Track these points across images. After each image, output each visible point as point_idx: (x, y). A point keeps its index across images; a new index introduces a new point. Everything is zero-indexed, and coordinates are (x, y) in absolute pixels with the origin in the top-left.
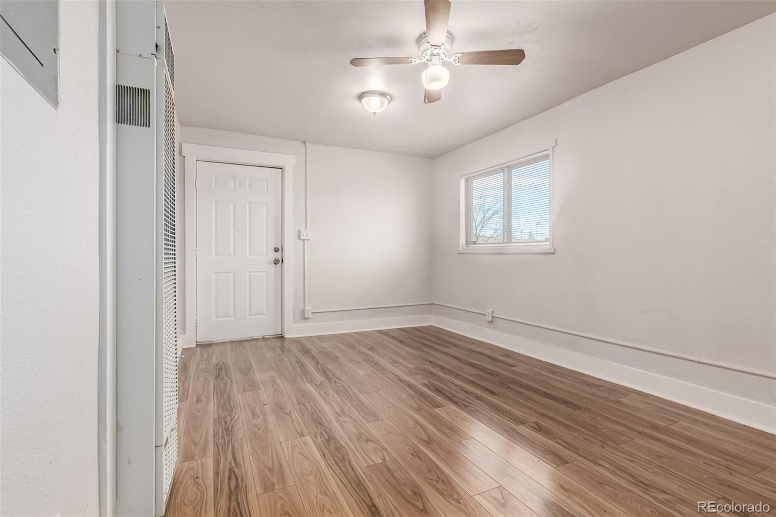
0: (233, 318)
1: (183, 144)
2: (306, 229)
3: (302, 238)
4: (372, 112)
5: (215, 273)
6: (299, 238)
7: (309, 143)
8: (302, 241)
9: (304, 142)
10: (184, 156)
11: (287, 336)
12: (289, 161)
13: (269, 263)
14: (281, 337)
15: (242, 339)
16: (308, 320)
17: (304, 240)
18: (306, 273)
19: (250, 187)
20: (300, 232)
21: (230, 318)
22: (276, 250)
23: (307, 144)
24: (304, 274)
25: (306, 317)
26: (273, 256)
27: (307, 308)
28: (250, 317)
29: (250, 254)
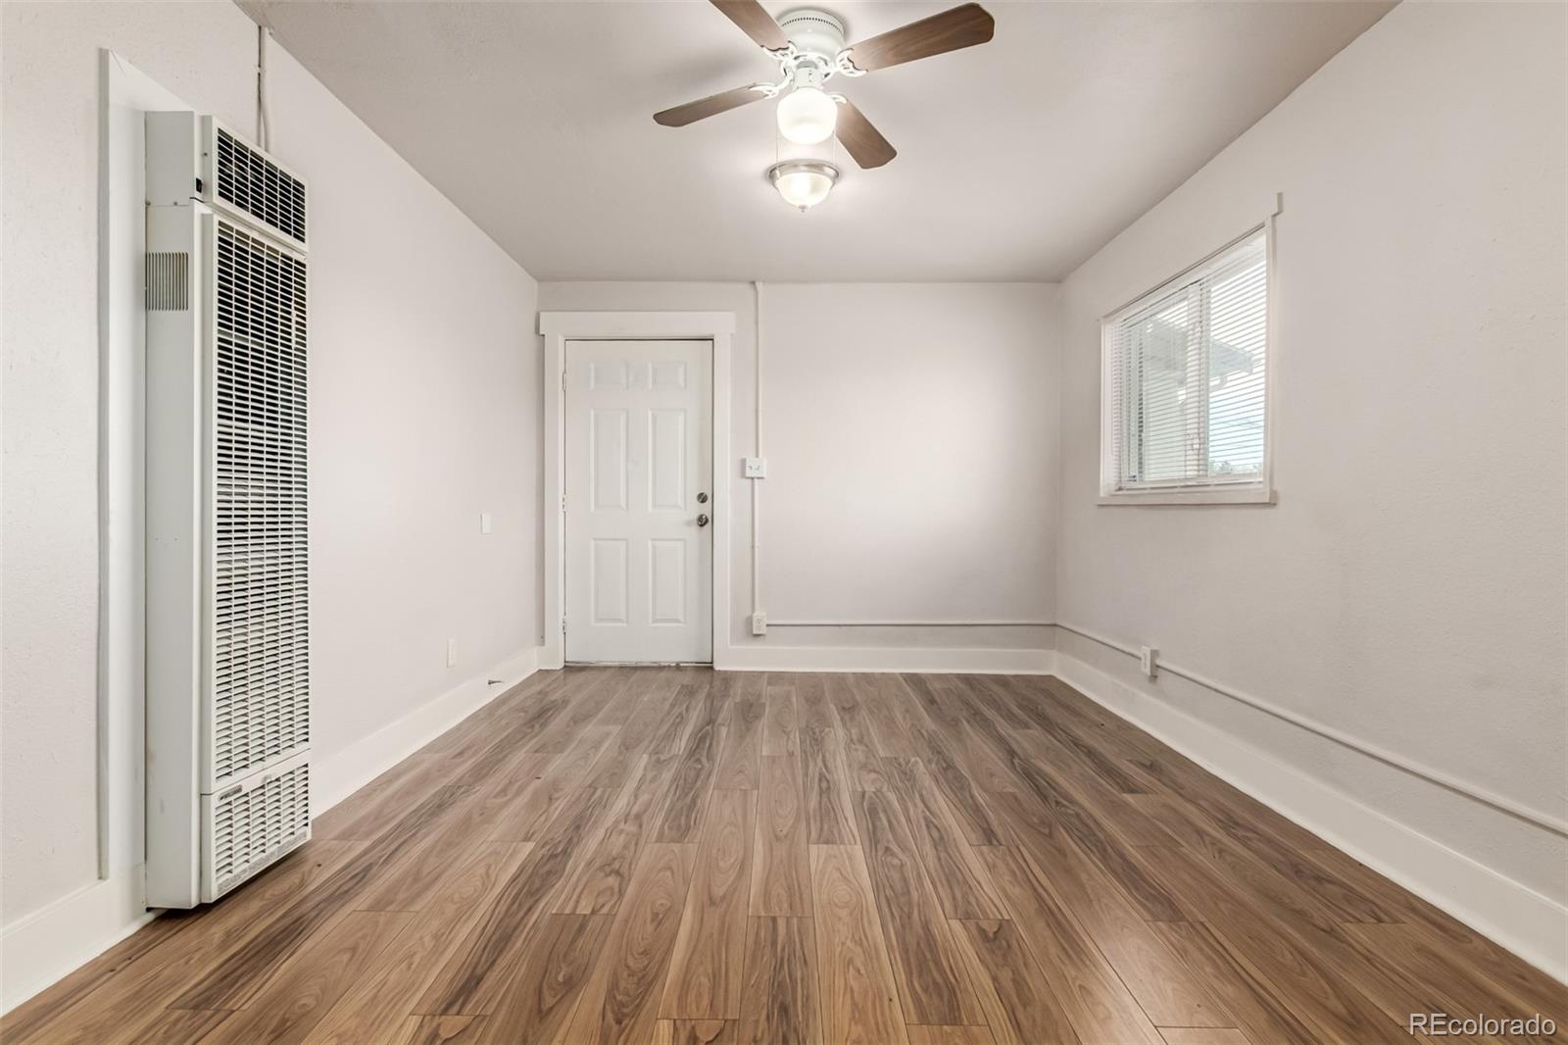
0: (625, 625)
1: (542, 314)
2: (757, 456)
3: (748, 475)
4: (798, 205)
5: (595, 539)
6: (743, 475)
7: (763, 282)
8: (750, 481)
9: (753, 283)
10: (543, 335)
11: (717, 667)
12: (721, 323)
13: (689, 523)
14: (708, 668)
15: (640, 665)
16: (759, 638)
17: (753, 478)
18: (757, 544)
19: (654, 381)
20: (743, 462)
21: (621, 625)
22: (702, 498)
23: (759, 285)
24: (753, 547)
25: (755, 632)
26: (696, 509)
27: (757, 614)
28: (655, 625)
29: (655, 505)
